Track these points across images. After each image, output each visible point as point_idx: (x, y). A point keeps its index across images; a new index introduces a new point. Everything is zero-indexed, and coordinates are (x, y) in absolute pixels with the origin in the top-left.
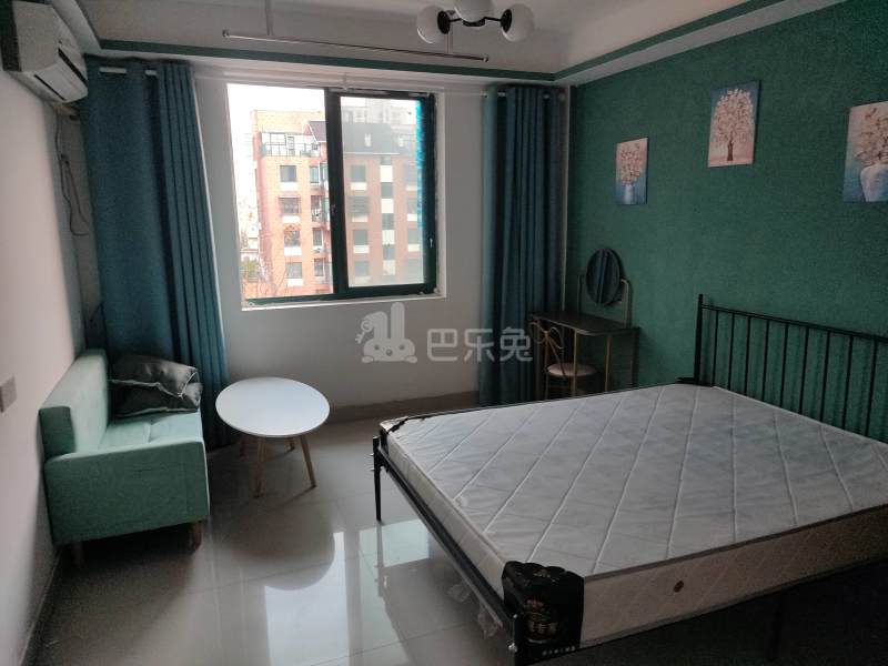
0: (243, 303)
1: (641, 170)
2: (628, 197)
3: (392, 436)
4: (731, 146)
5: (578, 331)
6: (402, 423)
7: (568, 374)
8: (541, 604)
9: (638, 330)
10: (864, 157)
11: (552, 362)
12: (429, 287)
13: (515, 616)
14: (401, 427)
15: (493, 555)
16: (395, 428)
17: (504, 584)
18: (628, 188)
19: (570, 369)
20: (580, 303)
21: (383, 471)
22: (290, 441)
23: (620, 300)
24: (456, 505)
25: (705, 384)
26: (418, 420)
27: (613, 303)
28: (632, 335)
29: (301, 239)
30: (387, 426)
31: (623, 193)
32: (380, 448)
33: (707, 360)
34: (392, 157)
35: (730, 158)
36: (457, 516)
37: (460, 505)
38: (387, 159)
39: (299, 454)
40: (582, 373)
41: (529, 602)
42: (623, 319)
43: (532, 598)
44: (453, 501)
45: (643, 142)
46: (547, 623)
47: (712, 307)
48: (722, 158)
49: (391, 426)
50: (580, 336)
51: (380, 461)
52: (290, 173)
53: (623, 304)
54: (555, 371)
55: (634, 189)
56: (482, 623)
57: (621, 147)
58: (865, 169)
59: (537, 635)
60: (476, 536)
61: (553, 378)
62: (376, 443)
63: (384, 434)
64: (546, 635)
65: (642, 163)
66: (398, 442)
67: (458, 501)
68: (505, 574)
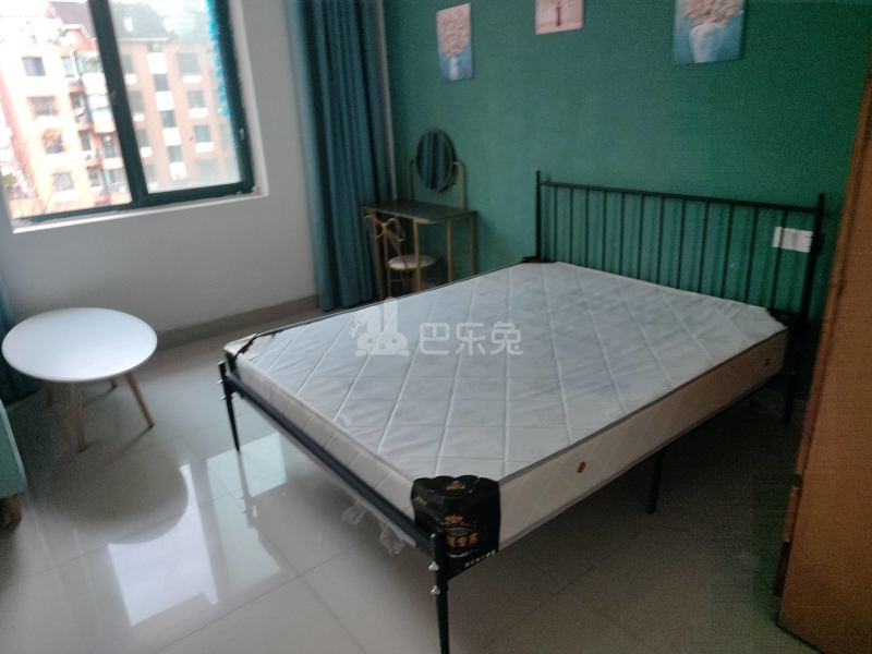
0: (14, 223)
1: (466, 40)
2: (454, 72)
3: (242, 359)
4: (559, 10)
5: (417, 220)
6: (251, 343)
7: (412, 266)
8: (460, 518)
9: (475, 214)
10: (693, 16)
11: (392, 255)
12: (246, 185)
13: (433, 535)
14: (251, 348)
15: (397, 475)
16: (244, 350)
17: (415, 505)
18: (454, 61)
19: (413, 261)
20: (412, 190)
21: (236, 397)
22: (112, 382)
23: (453, 184)
24: (339, 426)
25: (547, 260)
26: (269, 337)
27: (446, 188)
28: (471, 219)
29: (65, 143)
30: (233, 348)
31: (448, 68)
32: (228, 373)
33: (547, 237)
34: (161, 43)
35: (559, 23)
36: (343, 438)
37: (344, 425)
38: (156, 46)
39: (124, 393)
40: (425, 264)
41: (448, 518)
42: (461, 205)
43: (450, 514)
44: (334, 421)
45: (465, 9)
46: (467, 536)
47: (549, 184)
48: (550, 24)
49: (239, 347)
50: (419, 225)
51: (230, 388)
52: (36, 65)
53: (457, 189)
54: (396, 265)
55: (459, 63)
56: (386, 544)
57: (443, 15)
58: (695, 29)
59: (458, 550)
60: (371, 458)
61: (395, 273)
62: (222, 367)
63: (232, 359)
64: (468, 547)
65: (466, 32)
66: (252, 365)
67: (340, 420)
68: (414, 494)
